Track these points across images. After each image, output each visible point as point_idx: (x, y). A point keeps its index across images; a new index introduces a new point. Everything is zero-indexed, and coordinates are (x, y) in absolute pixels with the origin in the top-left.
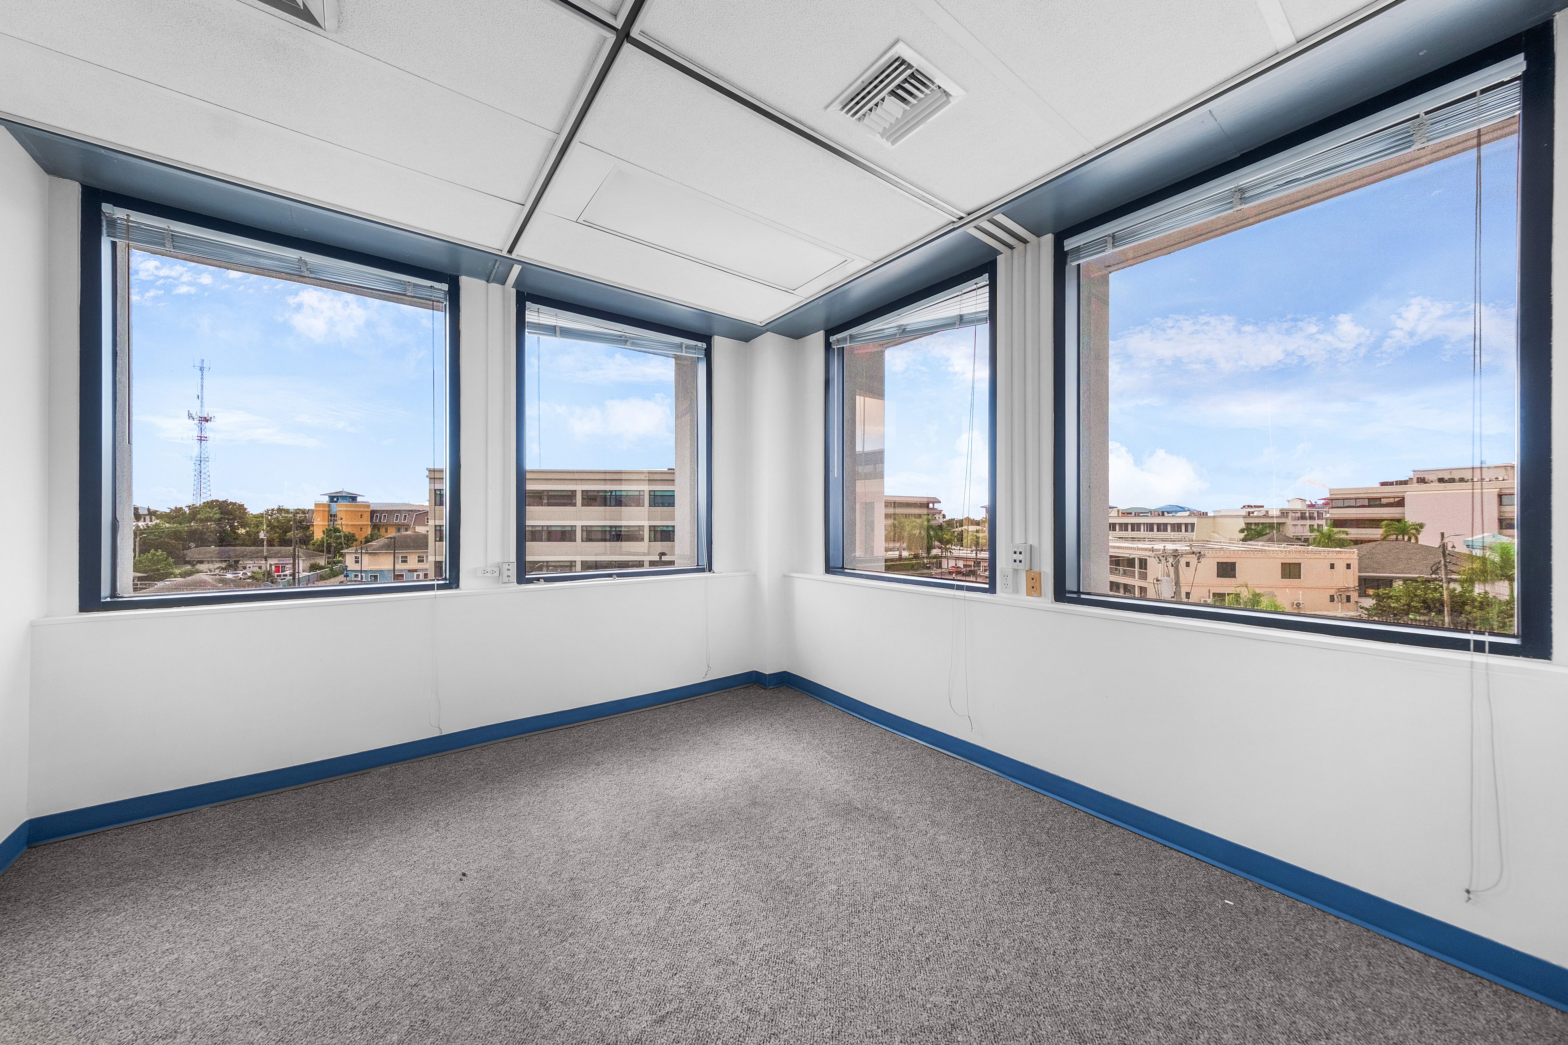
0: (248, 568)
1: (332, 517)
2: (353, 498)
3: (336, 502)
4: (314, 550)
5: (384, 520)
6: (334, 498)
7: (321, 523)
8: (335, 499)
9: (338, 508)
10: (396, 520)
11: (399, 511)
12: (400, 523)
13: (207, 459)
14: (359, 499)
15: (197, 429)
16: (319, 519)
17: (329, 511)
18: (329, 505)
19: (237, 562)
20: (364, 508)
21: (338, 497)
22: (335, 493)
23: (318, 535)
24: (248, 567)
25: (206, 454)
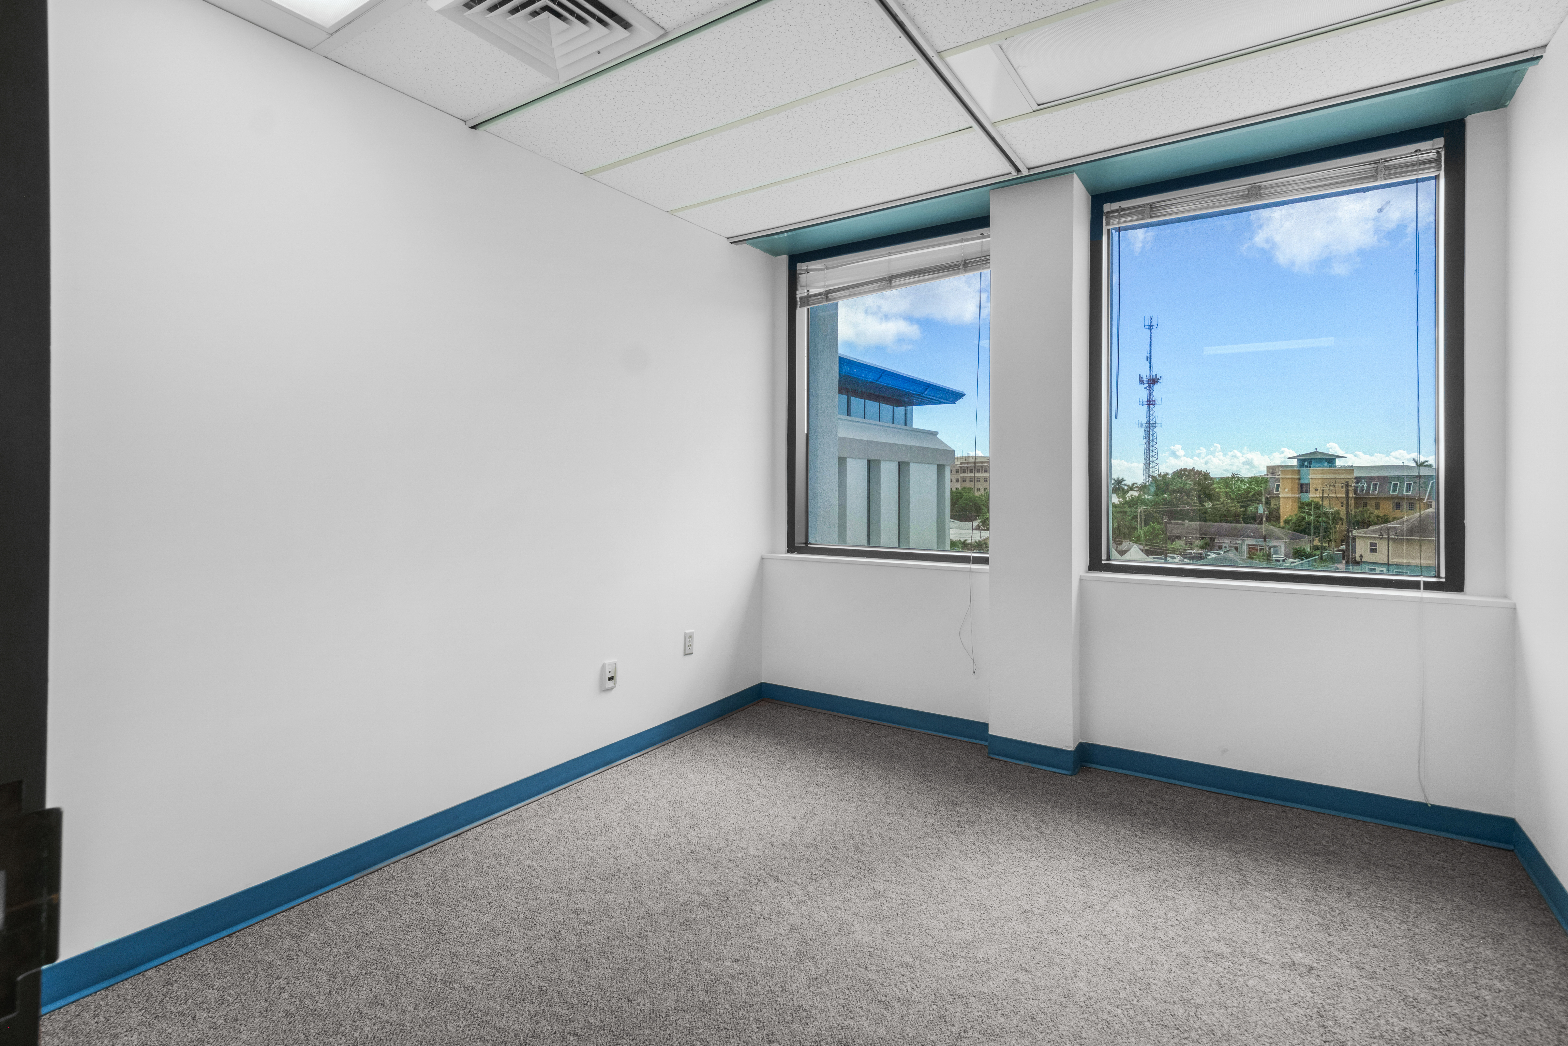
0: (1223, 549)
1: (1303, 487)
2: (1330, 460)
3: (1307, 467)
4: (1288, 530)
5: (1373, 491)
6: (1306, 461)
7: (1290, 495)
8: (1306, 463)
9: (1313, 475)
10: (1394, 490)
11: (1398, 478)
12: (1400, 495)
13: (1154, 425)
14: (1339, 463)
15: (1146, 392)
16: (1286, 490)
17: (1299, 479)
18: (1299, 471)
19: (1212, 540)
20: (1346, 474)
21: (1310, 461)
22: (1307, 454)
23: (1288, 510)
24: (1223, 546)
25: (1154, 420)
